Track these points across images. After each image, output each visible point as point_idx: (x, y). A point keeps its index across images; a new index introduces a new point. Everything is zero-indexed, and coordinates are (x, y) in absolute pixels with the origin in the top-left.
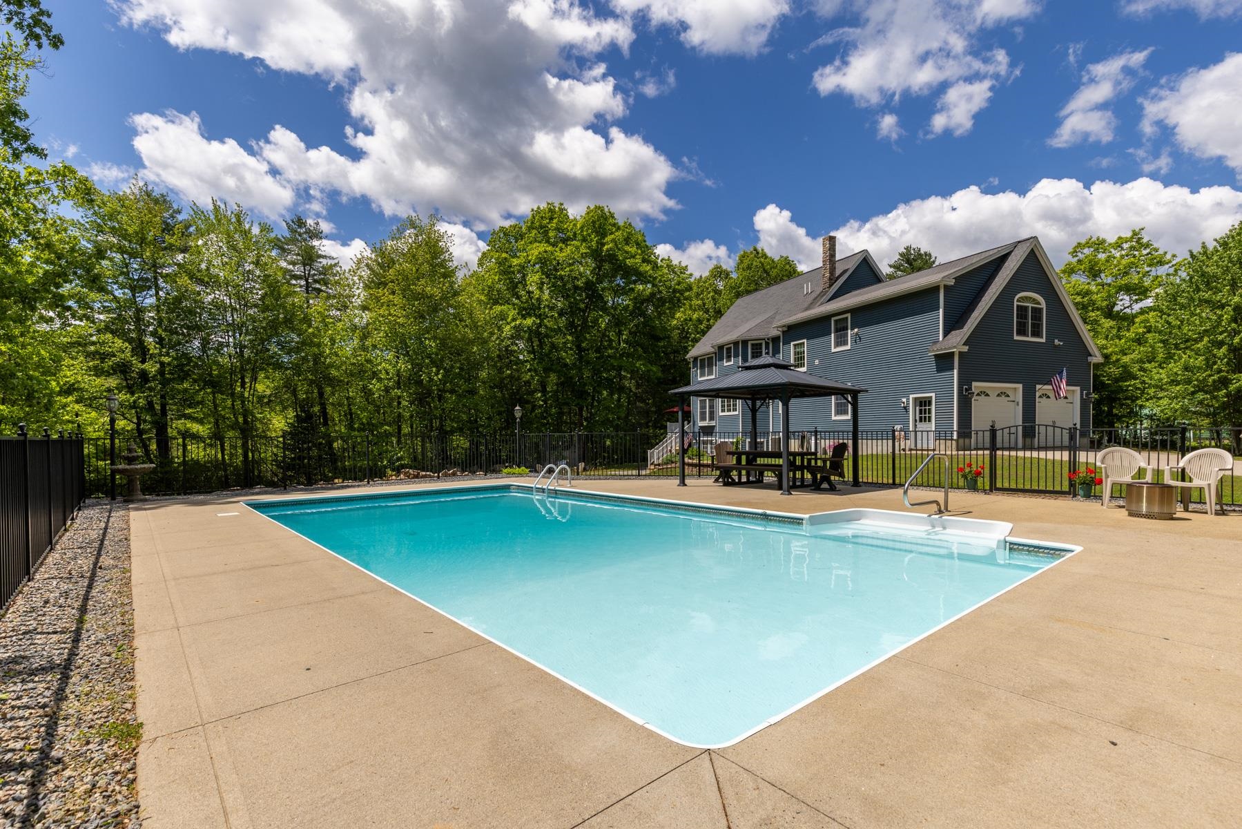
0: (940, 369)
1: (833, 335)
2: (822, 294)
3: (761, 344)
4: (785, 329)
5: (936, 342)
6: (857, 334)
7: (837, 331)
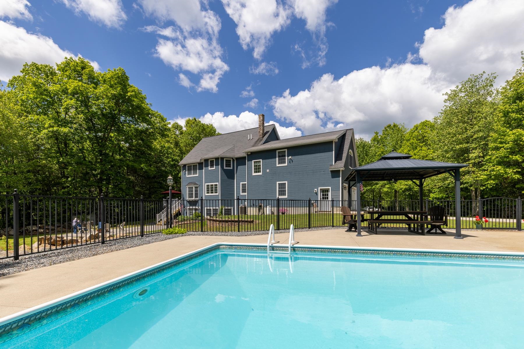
0: (333, 177)
1: (277, 158)
2: (259, 140)
3: (230, 160)
4: (249, 153)
5: (332, 165)
6: (290, 159)
7: (279, 157)
